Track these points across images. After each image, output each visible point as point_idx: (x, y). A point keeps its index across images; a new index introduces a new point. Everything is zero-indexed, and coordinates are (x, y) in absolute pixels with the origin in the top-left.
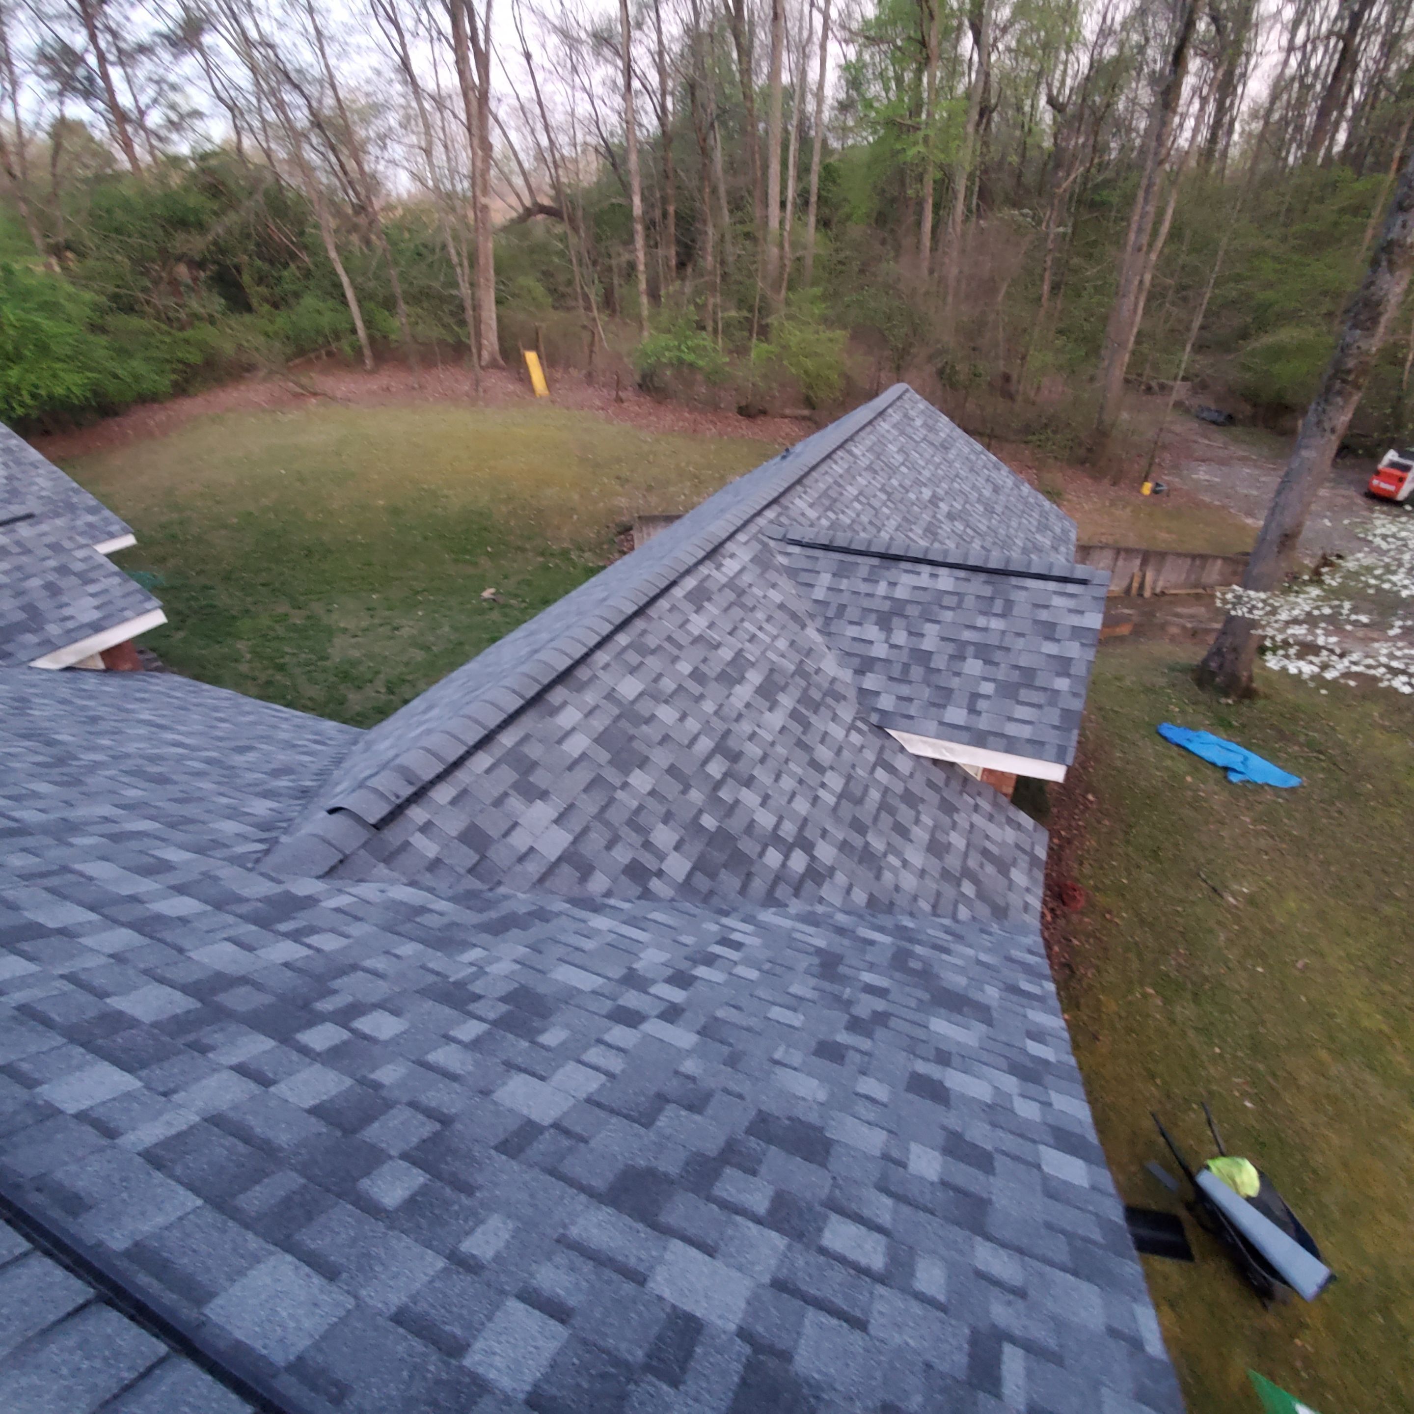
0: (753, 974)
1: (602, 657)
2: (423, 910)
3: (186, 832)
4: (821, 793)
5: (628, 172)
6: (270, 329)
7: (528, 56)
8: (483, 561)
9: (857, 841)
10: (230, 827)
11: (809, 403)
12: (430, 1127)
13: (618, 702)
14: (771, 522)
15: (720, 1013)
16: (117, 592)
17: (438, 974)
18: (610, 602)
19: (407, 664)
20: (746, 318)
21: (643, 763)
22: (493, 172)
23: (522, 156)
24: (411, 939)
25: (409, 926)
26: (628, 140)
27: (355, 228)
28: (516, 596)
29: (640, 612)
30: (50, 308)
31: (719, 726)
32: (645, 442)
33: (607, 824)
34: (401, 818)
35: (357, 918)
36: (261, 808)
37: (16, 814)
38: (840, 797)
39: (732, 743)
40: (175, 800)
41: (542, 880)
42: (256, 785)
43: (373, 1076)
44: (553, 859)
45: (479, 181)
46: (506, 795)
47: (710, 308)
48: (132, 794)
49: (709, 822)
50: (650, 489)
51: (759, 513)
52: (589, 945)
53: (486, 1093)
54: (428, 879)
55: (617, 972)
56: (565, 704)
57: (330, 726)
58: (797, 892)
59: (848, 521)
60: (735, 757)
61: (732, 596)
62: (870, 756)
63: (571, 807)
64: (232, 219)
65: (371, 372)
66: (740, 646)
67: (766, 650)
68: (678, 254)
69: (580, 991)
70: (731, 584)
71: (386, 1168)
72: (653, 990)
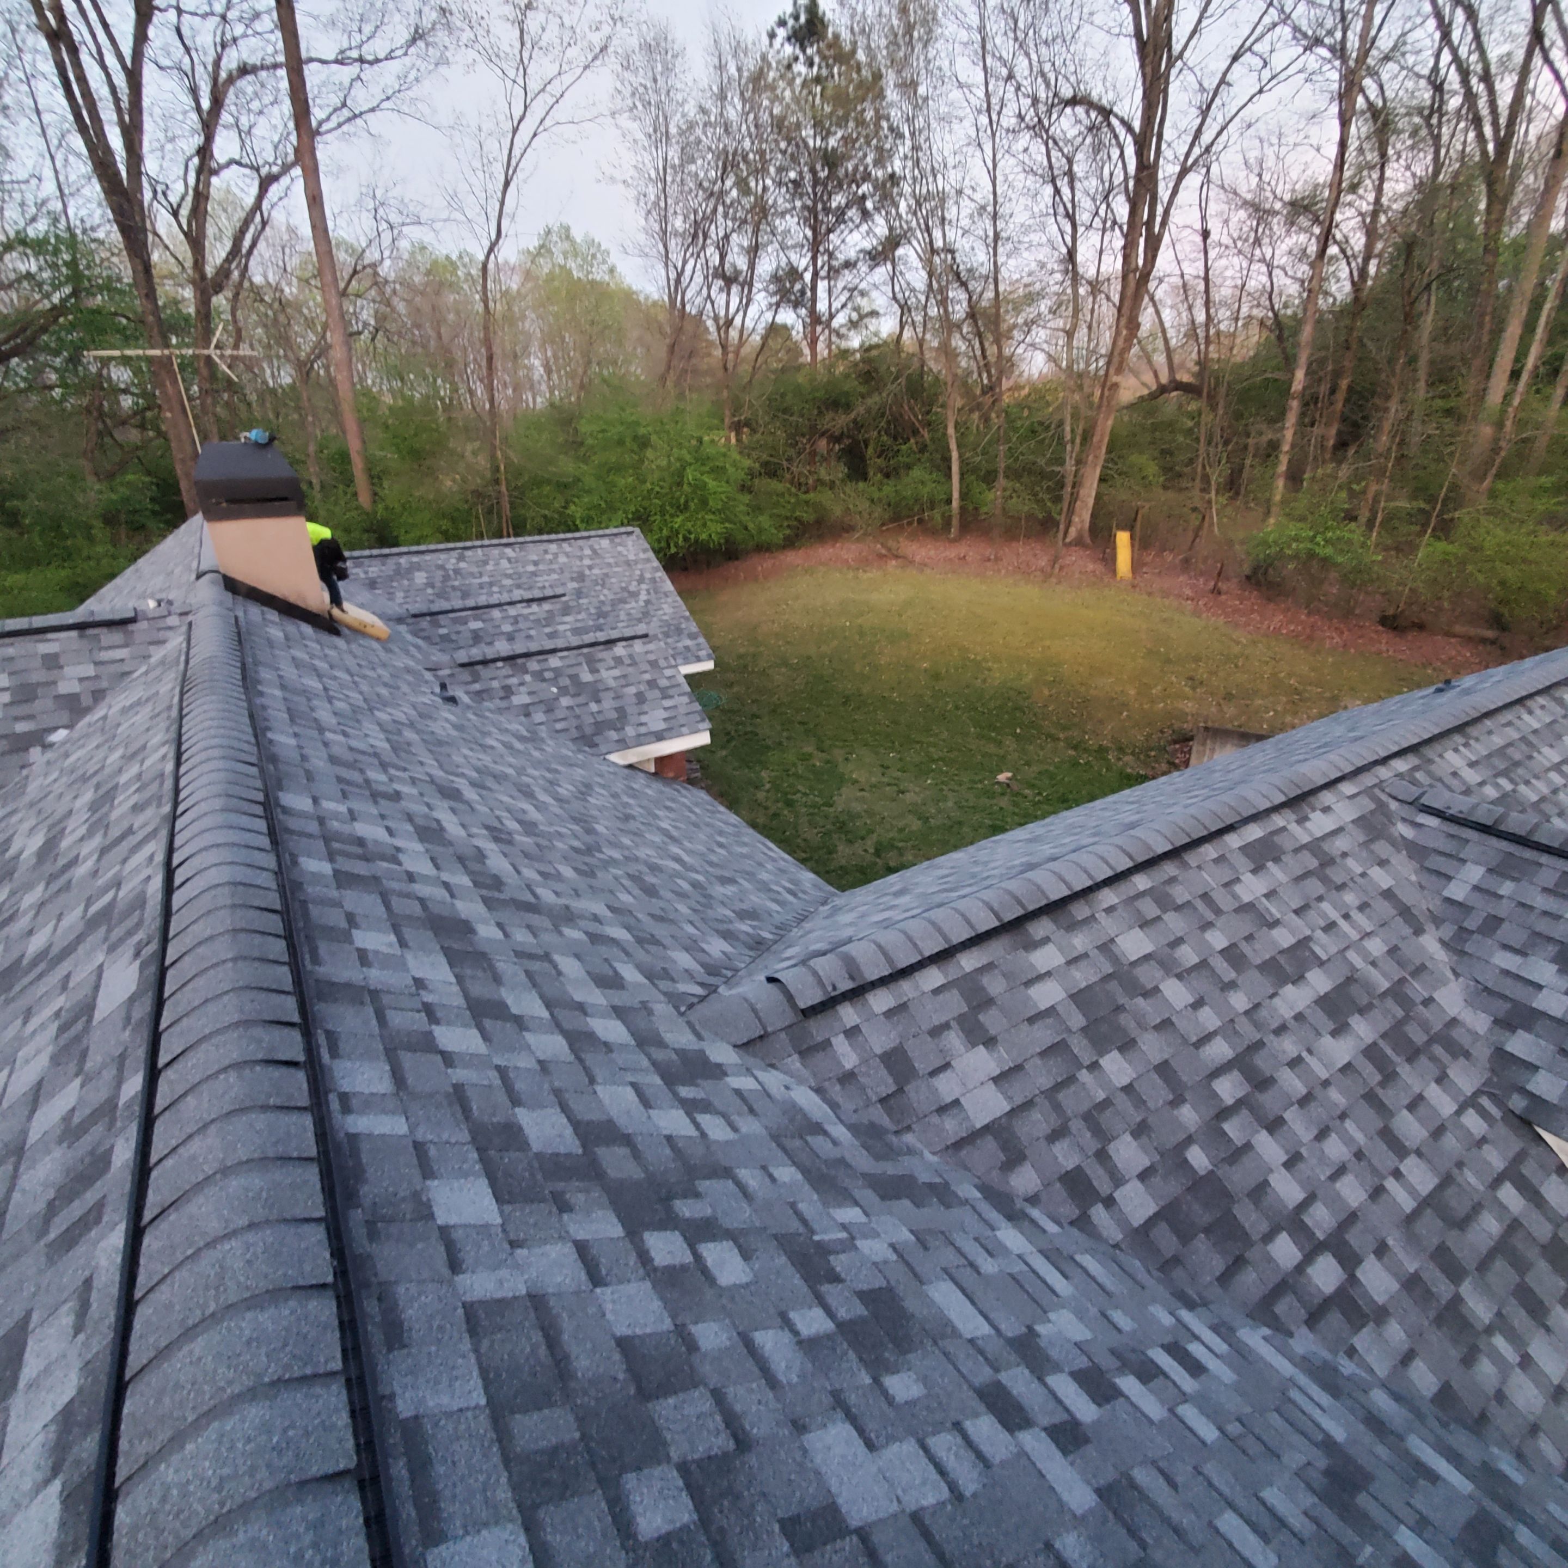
0: (1209, 1433)
1: (1108, 897)
2: (818, 1129)
3: (647, 952)
4: (1391, 1184)
5: (1297, 345)
6: (876, 496)
7: (1206, 234)
8: (1009, 742)
9: (1443, 1288)
10: (684, 960)
11: (1497, 621)
12: (722, 1443)
13: (1114, 959)
14: (1400, 776)
15: (1142, 1476)
16: (683, 710)
17: (804, 1222)
18: (1137, 832)
19: (901, 830)
20: (1421, 510)
21: (1127, 1046)
22: (1135, 350)
23: (1171, 333)
24: (794, 1163)
25: (798, 1143)
26: (1305, 310)
27: (979, 407)
28: (1032, 786)
29: (1174, 854)
30: (718, 471)
31: (1249, 1033)
32: (1238, 643)
33: (1057, 1107)
34: (829, 1013)
35: (752, 1111)
36: (717, 947)
37: (539, 891)
38: (1425, 1203)
39: (1261, 1061)
40: (653, 916)
41: (958, 1145)
42: (721, 921)
43: (693, 1329)
44: (978, 1126)
45: (1116, 360)
46: (946, 1026)
47: (1370, 495)
48: (625, 898)
49: (1198, 1158)
50: (1228, 697)
51: (1384, 761)
52: (989, 1266)
53: (799, 1427)
54: (835, 1090)
55: (1012, 1328)
56: (1046, 940)
57: (807, 877)
58: (1313, 1319)
59: (1534, 798)
60: (1262, 1083)
61: (1313, 863)
62: (1496, 1159)
63: (1018, 1068)
64: (874, 401)
65: (955, 540)
66: (1308, 933)
67: (1347, 948)
68: (1339, 433)
69: (956, 1333)
70: (1314, 847)
71: (657, 1471)
72: (1051, 1380)
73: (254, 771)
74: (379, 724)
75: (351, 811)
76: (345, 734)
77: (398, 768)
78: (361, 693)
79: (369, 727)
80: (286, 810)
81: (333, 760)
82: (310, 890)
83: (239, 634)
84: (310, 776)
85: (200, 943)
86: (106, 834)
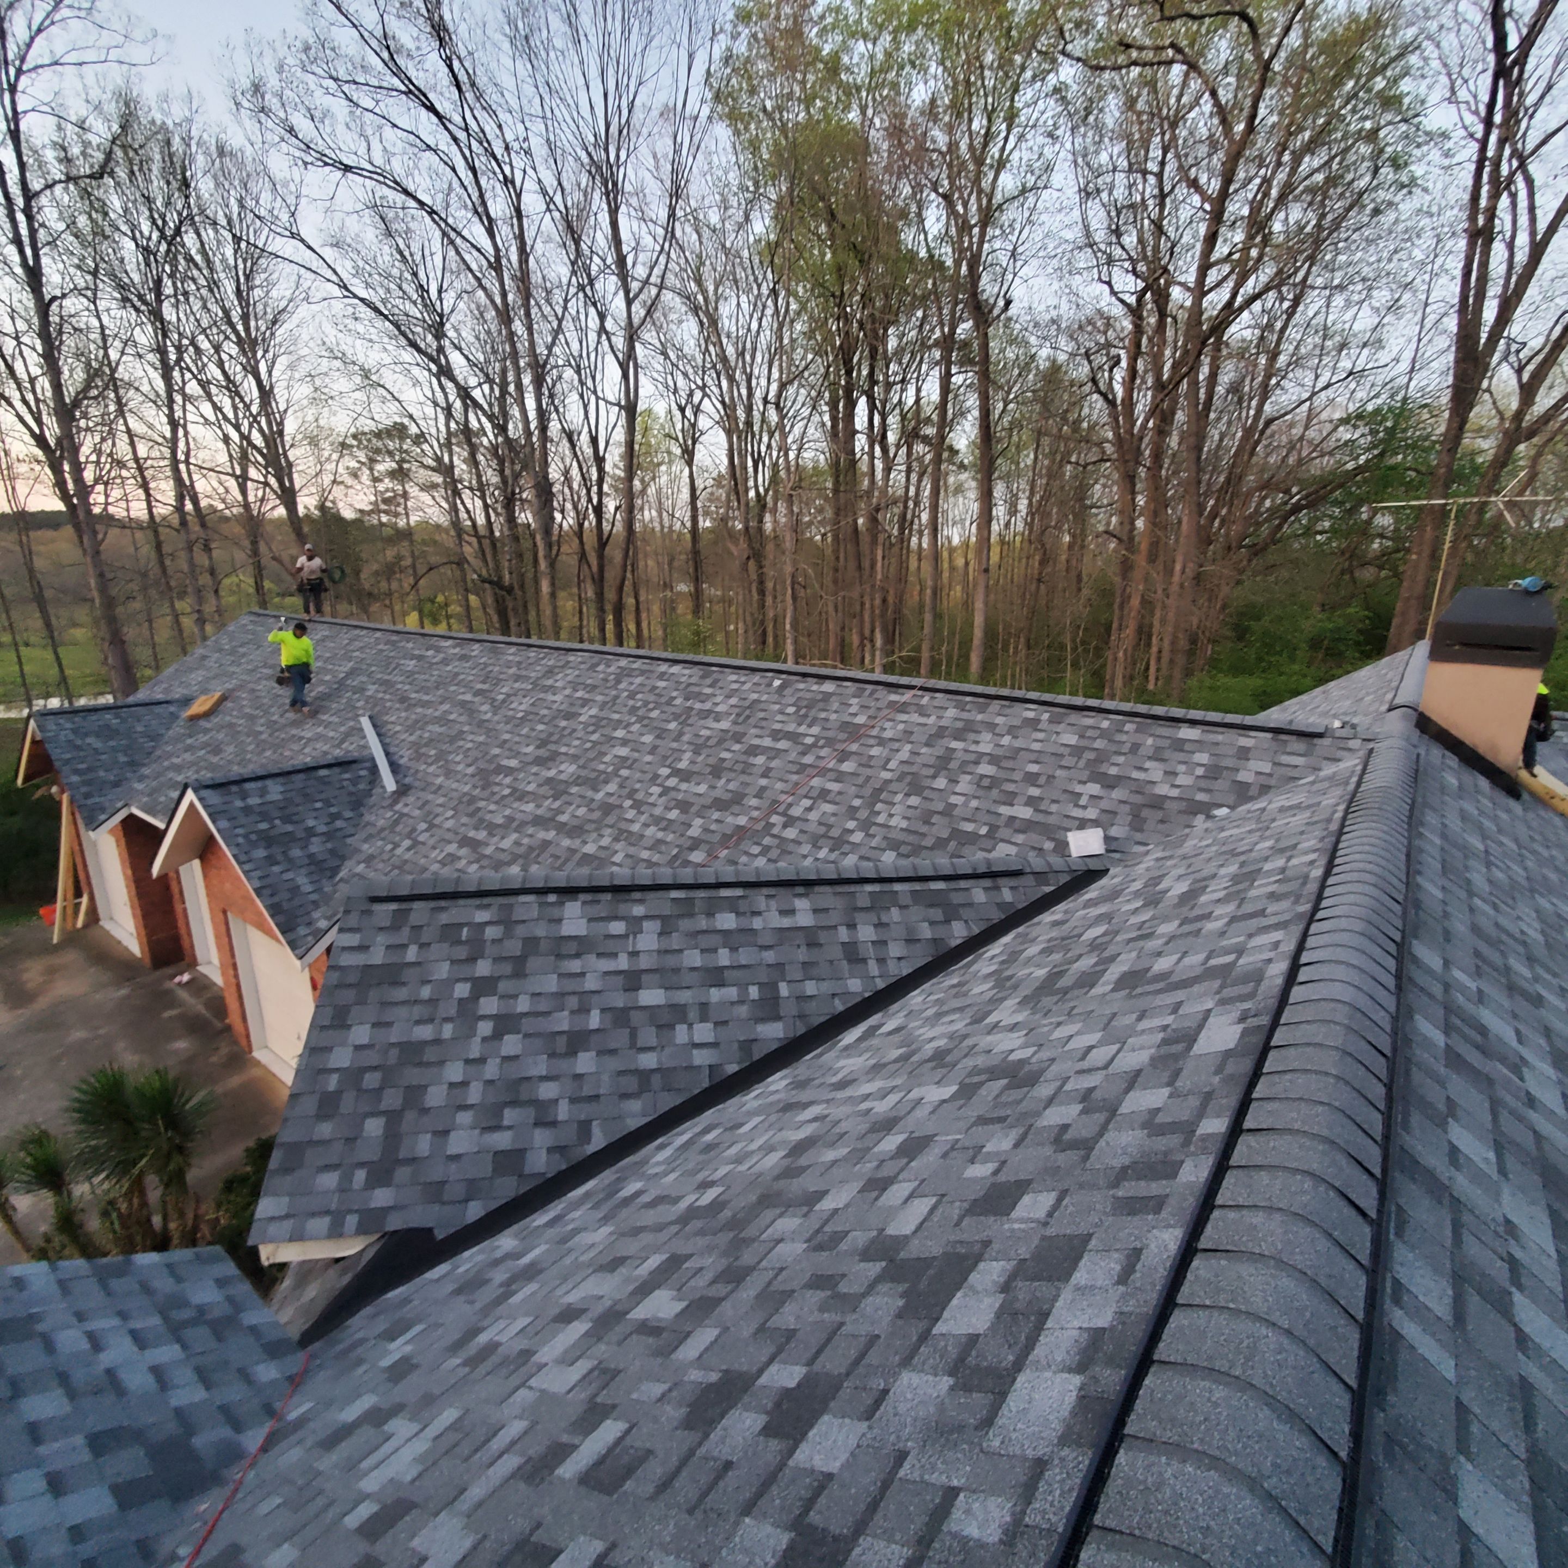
73: (1397, 908)
74: (1537, 911)
75: (1480, 991)
76: (1495, 907)
77: (1548, 970)
78: (1525, 869)
79: (1524, 910)
80: (1415, 960)
81: (1476, 929)
82: (1418, 1052)
83: (1417, 771)
84: (1447, 936)
85: (1308, 1044)
86: (1239, 906)
